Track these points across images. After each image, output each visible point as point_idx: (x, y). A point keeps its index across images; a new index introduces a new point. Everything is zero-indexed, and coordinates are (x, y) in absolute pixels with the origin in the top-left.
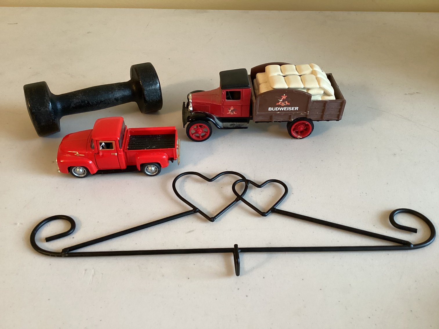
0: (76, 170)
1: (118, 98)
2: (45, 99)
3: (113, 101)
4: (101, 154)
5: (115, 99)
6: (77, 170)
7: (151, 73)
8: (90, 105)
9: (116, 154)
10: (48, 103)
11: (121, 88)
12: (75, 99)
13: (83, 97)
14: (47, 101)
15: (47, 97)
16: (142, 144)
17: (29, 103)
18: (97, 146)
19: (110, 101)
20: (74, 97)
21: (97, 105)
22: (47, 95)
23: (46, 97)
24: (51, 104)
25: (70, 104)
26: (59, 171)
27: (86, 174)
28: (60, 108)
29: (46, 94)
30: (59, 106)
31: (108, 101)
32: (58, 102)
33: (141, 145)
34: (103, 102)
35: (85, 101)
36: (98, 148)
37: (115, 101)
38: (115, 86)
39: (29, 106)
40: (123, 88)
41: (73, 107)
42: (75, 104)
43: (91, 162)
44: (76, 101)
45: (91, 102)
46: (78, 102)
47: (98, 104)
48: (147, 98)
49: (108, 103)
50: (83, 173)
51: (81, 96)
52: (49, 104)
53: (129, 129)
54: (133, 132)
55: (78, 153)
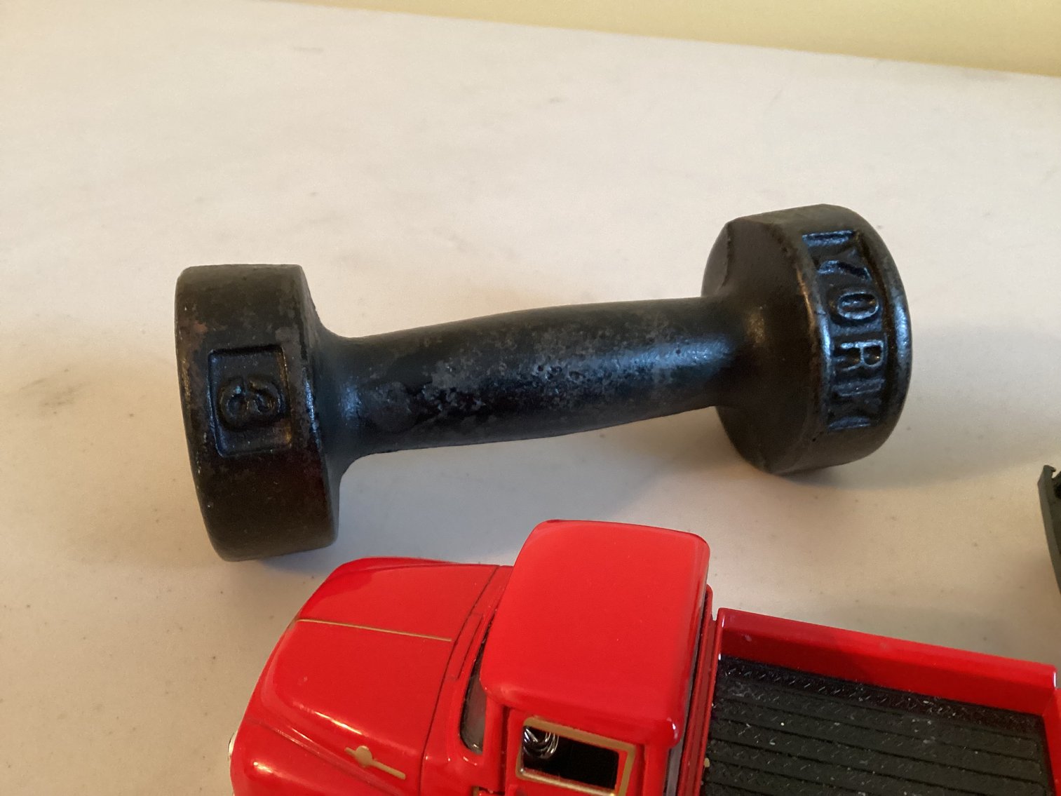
36: (504, 757)
53: (722, 613)
54: (748, 638)
55: (368, 749)
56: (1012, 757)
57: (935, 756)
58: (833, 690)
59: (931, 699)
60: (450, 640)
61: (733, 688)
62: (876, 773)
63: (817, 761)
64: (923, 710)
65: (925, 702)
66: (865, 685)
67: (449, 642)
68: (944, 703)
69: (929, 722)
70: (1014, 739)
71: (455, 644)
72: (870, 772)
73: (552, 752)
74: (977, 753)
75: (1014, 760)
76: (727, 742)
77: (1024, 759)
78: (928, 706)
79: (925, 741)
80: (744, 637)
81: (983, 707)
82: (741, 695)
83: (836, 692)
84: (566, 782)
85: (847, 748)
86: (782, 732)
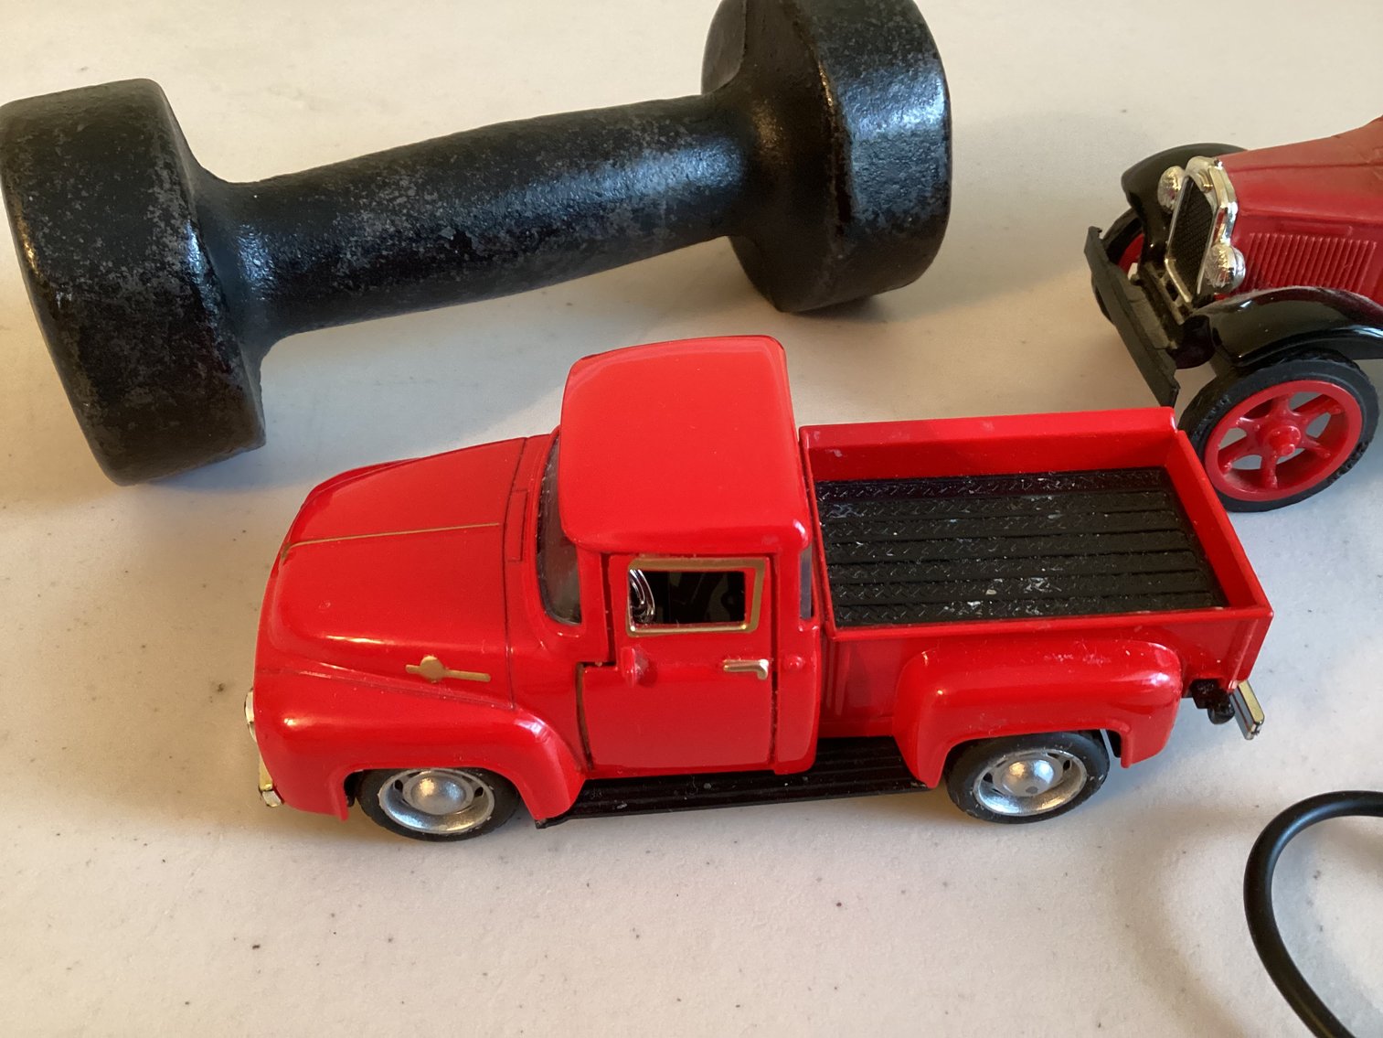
0: (407, 787)
1: (655, 204)
2: (153, 200)
3: (621, 230)
4: (637, 667)
5: (634, 211)
6: (416, 787)
7: (891, 24)
8: (473, 254)
9: (764, 664)
10: (175, 231)
11: (678, 134)
12: (372, 210)
13: (428, 197)
14: (167, 216)
15: (167, 186)
16: (925, 552)
17: (25, 236)
18: (608, 606)
19: (605, 229)
20: (358, 197)
21: (516, 255)
22: (165, 174)
23: (157, 189)
24: (194, 241)
25: (338, 250)
26: (272, 799)
27: (485, 816)
28: (265, 279)
29: (161, 163)
30: (255, 262)
31: (592, 224)
32: (245, 235)
33: (927, 561)
34: (555, 232)
35: (439, 227)
36: (609, 617)
37: (634, 231)
38: (637, 122)
39: (31, 254)
40: (691, 132)
41: (354, 274)
42: (366, 252)
43: (536, 727)
44: (379, 227)
45: (482, 236)
46: (392, 237)
47: (525, 251)
48: (860, 201)
49: (592, 242)
50: (465, 804)
51: (411, 193)
52: (179, 245)
53: (804, 432)
54: (838, 454)
55: (435, 658)
56: (1144, 511)
57: (1064, 528)
58: (940, 489)
59: (1045, 475)
60: (497, 524)
61: (832, 512)
62: (1008, 558)
63: (943, 561)
64: (1039, 489)
65: (1040, 479)
66: (972, 477)
67: (497, 526)
68: (1060, 476)
69: (1050, 498)
70: (1143, 494)
71: (505, 526)
72: (1001, 558)
73: (652, 613)
74: (1106, 516)
75: (1147, 513)
76: (840, 564)
77: (1157, 510)
78: (1043, 484)
79: (1050, 517)
80: (833, 453)
81: (1102, 471)
82: (842, 516)
83: (942, 491)
84: (688, 627)
85: (970, 541)
86: (897, 541)
